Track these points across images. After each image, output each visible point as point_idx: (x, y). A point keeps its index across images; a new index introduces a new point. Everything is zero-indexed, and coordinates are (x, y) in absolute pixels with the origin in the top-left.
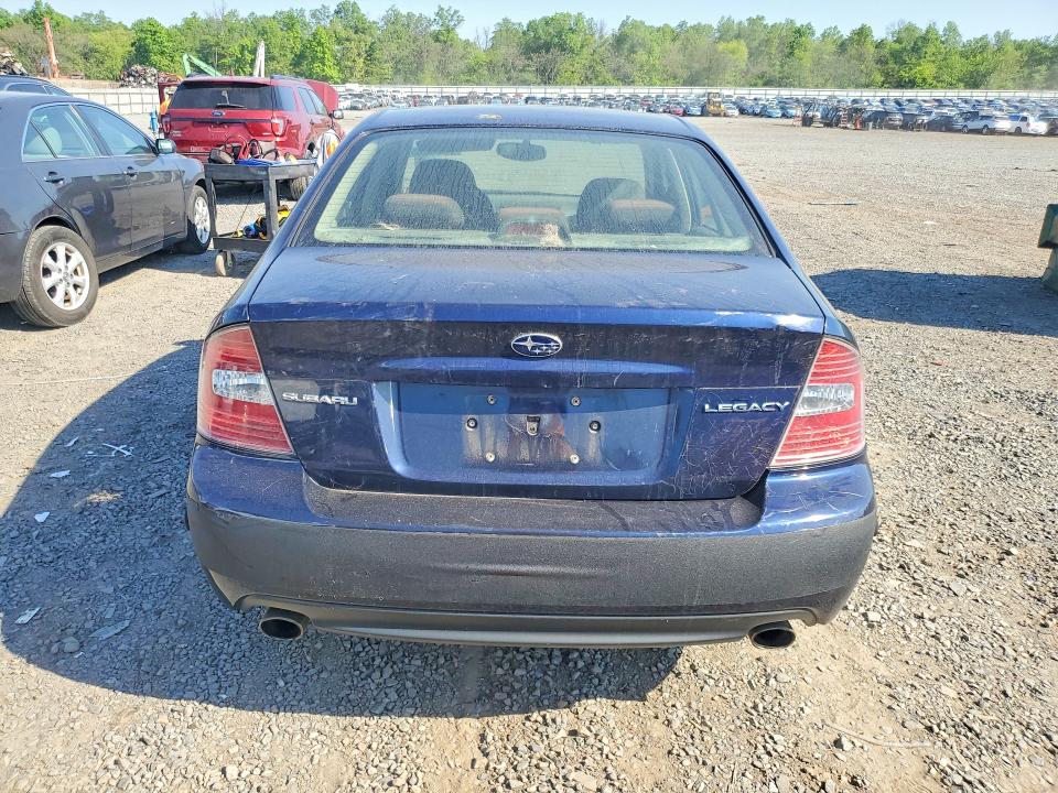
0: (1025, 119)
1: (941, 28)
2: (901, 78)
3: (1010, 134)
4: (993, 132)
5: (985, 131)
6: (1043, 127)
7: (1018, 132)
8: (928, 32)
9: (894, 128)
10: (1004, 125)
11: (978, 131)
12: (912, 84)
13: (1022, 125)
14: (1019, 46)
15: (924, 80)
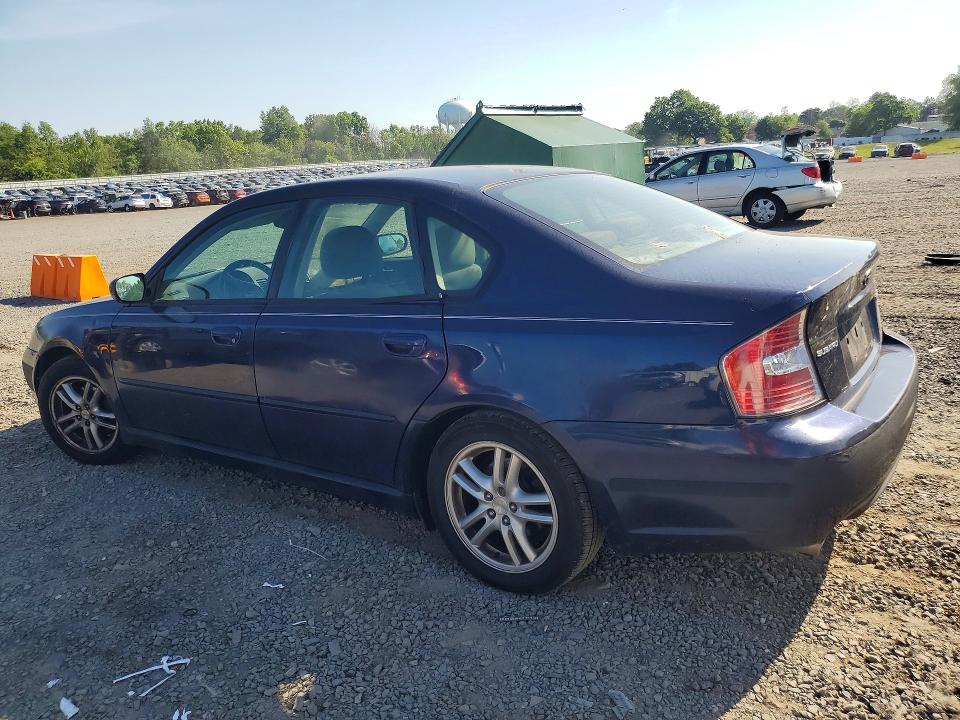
0: (154, 197)
1: (35, 127)
2: (18, 172)
3: (147, 209)
4: (134, 209)
5: (127, 209)
6: (168, 202)
7: (152, 207)
8: (24, 130)
9: (46, 214)
10: (140, 202)
11: (122, 210)
12: (29, 176)
13: (153, 201)
14: (107, 140)
15: (40, 172)
